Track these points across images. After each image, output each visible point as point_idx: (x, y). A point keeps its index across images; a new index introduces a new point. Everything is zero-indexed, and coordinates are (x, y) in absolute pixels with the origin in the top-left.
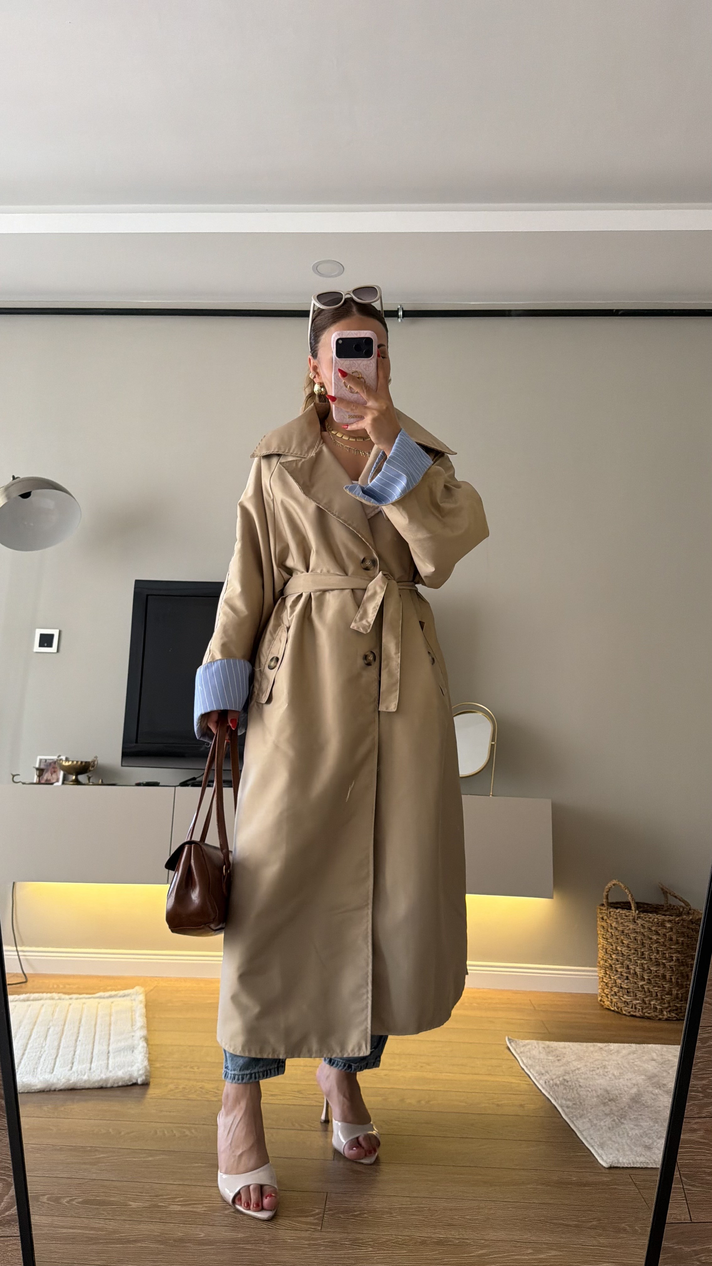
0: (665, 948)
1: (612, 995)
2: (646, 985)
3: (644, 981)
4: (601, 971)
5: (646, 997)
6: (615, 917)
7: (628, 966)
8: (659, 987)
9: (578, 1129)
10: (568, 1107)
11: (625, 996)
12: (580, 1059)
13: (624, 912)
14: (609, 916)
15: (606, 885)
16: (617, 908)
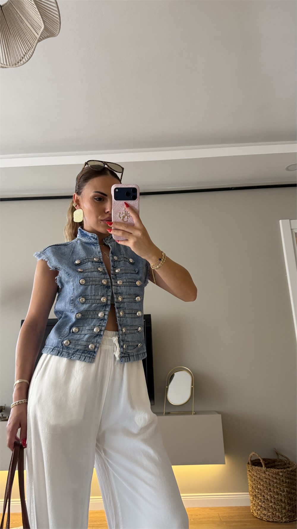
0: (281, 486)
1: (258, 510)
3: (272, 503)
6: (255, 470)
7: (264, 495)
8: (279, 506)
11: (264, 511)
13: (259, 468)
14: (252, 469)
15: (250, 454)
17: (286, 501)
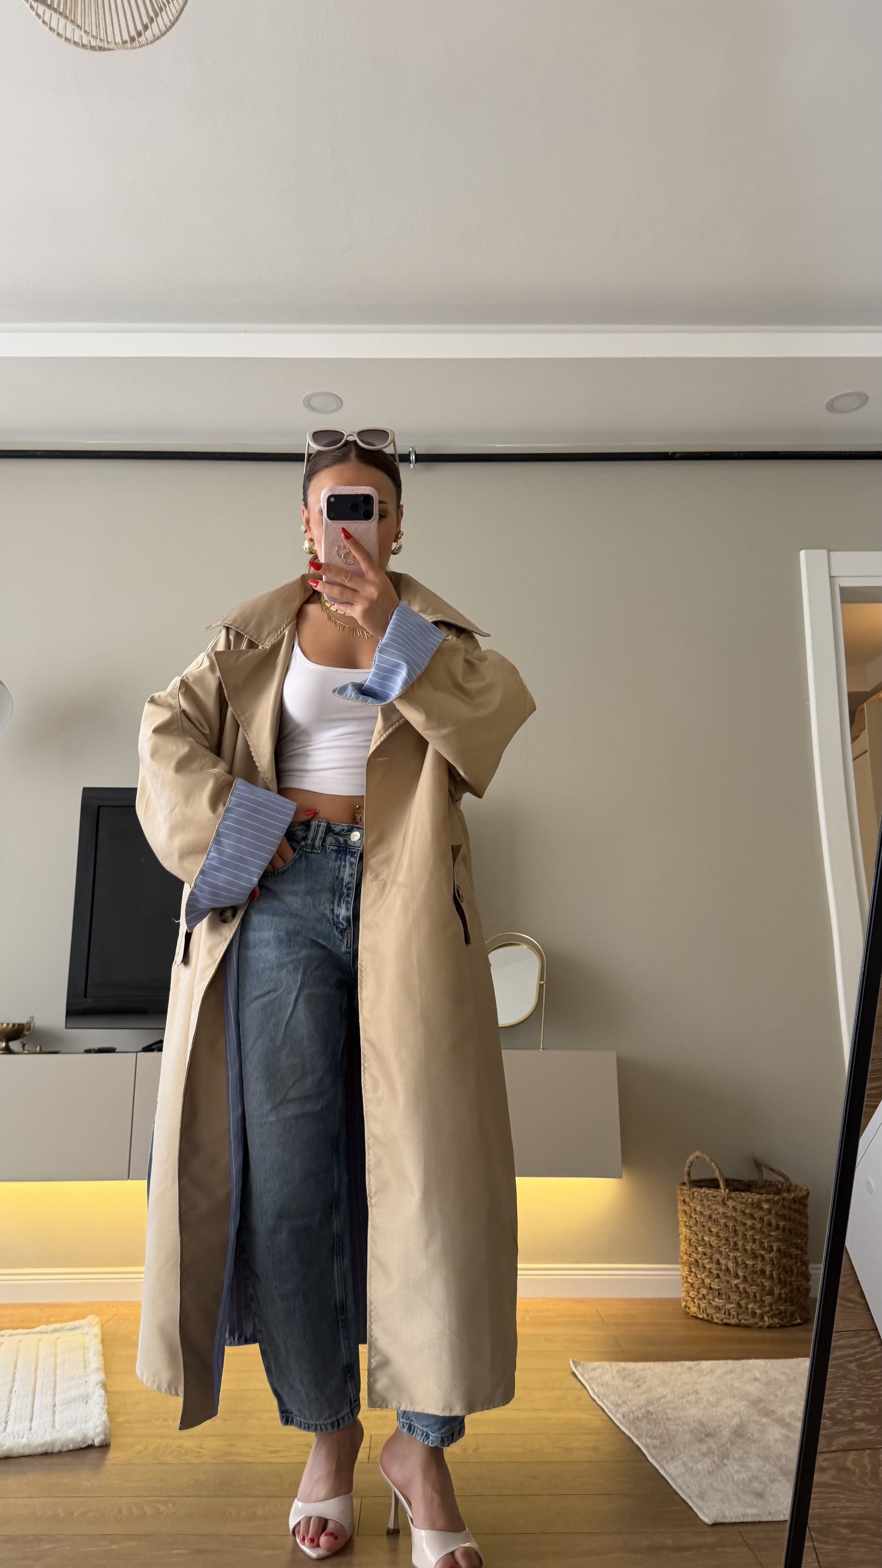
0: (763, 1236)
1: (700, 1299)
2: (741, 1284)
3: (739, 1278)
4: (685, 1269)
5: (742, 1300)
6: (700, 1198)
7: (718, 1260)
8: (757, 1285)
9: (670, 1476)
10: (655, 1447)
11: (716, 1300)
12: (664, 1383)
13: (711, 1192)
14: (692, 1197)
15: (687, 1158)
16: (701, 1187)
17: (774, 1276)
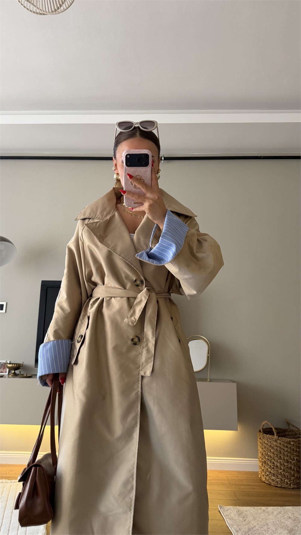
0: (291, 454)
1: (266, 476)
2: (282, 472)
3: (282, 470)
4: (260, 463)
5: (282, 478)
6: (267, 438)
7: (273, 462)
8: (289, 473)
11: (273, 477)
12: (254, 519)
14: (263, 437)
15: (262, 423)
16: (267, 434)
